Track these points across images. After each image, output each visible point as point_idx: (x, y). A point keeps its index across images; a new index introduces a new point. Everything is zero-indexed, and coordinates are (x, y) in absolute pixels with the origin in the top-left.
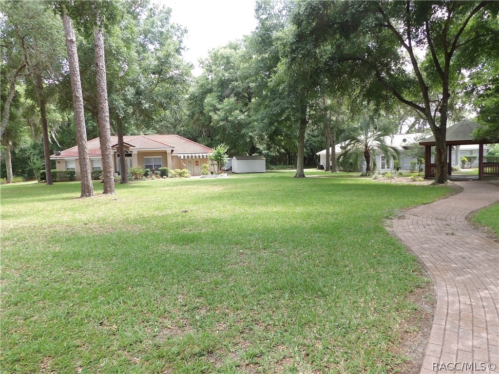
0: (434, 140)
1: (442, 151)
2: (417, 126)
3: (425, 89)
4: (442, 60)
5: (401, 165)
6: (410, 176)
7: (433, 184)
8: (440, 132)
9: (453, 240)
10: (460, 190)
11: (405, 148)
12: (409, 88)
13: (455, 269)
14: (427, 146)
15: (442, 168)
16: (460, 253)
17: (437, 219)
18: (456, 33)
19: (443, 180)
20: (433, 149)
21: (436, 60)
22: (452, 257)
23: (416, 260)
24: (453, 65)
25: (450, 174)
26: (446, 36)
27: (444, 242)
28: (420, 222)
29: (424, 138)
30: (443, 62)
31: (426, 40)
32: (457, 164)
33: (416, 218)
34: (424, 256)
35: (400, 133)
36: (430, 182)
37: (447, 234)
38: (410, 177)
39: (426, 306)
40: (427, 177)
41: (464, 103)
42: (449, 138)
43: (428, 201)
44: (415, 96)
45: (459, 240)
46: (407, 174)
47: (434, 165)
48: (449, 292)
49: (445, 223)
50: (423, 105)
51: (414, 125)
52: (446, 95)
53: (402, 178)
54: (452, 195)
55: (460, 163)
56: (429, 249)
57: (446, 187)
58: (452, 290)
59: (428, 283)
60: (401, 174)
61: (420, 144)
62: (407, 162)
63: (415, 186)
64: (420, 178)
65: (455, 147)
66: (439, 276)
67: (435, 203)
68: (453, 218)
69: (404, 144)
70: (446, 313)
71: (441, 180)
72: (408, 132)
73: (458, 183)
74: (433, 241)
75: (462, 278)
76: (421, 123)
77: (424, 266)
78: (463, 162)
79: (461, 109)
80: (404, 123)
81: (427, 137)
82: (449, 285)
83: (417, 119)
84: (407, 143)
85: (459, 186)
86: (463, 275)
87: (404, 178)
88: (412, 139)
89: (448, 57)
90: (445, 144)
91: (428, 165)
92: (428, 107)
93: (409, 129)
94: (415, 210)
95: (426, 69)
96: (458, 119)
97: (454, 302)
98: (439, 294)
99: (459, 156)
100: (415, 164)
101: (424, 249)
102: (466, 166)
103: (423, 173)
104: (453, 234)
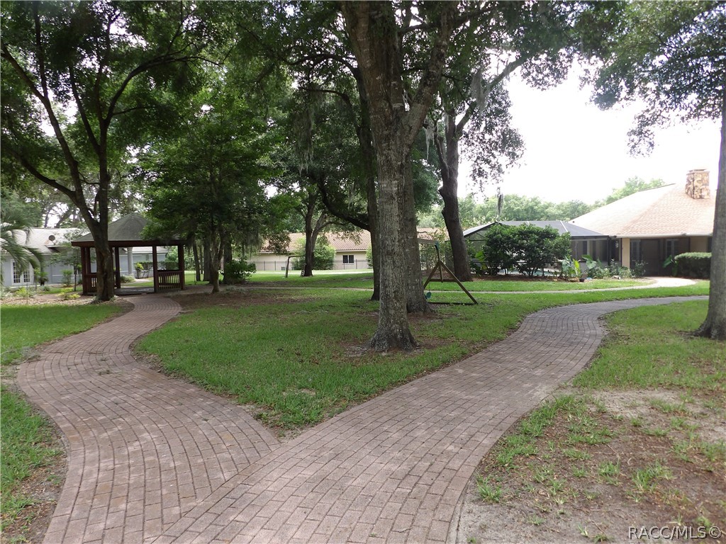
0: (91, 239)
1: (104, 254)
2: (71, 217)
3: (75, 165)
4: (96, 128)
5: (48, 276)
6: (59, 292)
7: (94, 302)
8: (99, 228)
9: (106, 381)
10: (130, 307)
11: (53, 249)
12: (49, 159)
13: (101, 423)
14: (83, 247)
15: (105, 278)
16: (112, 399)
17: (90, 353)
18: (112, 95)
19: (107, 295)
20: (93, 251)
21: (88, 126)
22: (101, 405)
23: (46, 423)
24: (112, 138)
25: (119, 286)
26: (98, 96)
27: (93, 386)
28: (63, 362)
29: (80, 236)
30: (97, 130)
31: (71, 94)
32: (130, 272)
33: (58, 356)
34: (59, 414)
35: (46, 226)
36: (90, 300)
37: (100, 374)
38: (60, 294)
39: (47, 494)
40: (85, 293)
41: (133, 191)
42: (112, 237)
43: (83, 328)
44: (61, 172)
45: (115, 379)
46: (58, 289)
47: (94, 275)
48: (87, 459)
49: (99, 357)
50: (72, 188)
51: (66, 215)
52: (105, 178)
53: (47, 295)
54: (117, 316)
55: (134, 270)
56: (69, 401)
57: (112, 305)
58: (92, 455)
59: (58, 454)
60: (47, 290)
61: (74, 244)
62: (57, 272)
63: (66, 307)
64: (75, 295)
65: (126, 249)
66: (76, 439)
67: (93, 330)
68: (113, 348)
69: (51, 244)
70: (75, 495)
71: (105, 296)
72: (58, 226)
73: (128, 299)
74: (79, 388)
75: (109, 433)
76: (77, 212)
77: (56, 430)
78: (138, 269)
79: (131, 198)
80: (51, 212)
81: (83, 234)
82: (89, 449)
83: (70, 206)
84: (54, 241)
85: (129, 303)
86: (111, 429)
87: (52, 295)
88: (62, 236)
89: (105, 125)
90: (107, 245)
91: (87, 276)
92: (80, 190)
93: (60, 222)
94: (60, 344)
95: (74, 136)
96: (127, 211)
97: (91, 473)
98: (70, 468)
99: (132, 262)
100: (69, 274)
101: (62, 403)
102: (142, 275)
103: (80, 287)
104: (108, 372)
